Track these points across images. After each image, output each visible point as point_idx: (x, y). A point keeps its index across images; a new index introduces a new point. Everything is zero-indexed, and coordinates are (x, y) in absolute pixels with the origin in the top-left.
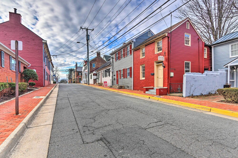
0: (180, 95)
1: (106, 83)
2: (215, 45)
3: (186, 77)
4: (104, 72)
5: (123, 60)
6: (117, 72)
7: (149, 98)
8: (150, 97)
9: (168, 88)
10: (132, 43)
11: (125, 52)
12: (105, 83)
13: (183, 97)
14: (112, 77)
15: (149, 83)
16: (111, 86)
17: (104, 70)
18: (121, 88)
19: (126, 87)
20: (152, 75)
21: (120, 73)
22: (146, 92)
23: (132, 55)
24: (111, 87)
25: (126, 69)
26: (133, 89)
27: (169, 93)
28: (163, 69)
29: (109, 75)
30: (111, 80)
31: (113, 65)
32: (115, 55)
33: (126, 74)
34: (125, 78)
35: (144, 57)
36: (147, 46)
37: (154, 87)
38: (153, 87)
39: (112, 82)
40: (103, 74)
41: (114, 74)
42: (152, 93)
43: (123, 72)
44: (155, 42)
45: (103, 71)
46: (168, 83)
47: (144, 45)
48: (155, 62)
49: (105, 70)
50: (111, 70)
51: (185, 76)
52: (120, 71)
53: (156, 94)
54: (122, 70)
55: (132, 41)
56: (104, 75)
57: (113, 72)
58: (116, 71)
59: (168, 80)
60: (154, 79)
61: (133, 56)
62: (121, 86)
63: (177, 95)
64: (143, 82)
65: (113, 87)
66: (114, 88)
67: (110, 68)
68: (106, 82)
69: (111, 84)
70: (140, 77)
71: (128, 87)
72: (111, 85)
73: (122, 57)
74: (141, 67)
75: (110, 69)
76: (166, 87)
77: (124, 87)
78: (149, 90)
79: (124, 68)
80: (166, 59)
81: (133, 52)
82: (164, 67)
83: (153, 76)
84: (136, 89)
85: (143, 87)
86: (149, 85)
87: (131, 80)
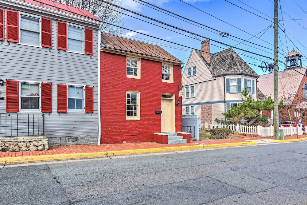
11: (56, 34)
19: (55, 141)
20: (157, 114)
23: (93, 58)
26: (101, 141)
34: (50, 112)
36: (145, 61)
44: (161, 62)
53: (186, 142)
54: (24, 84)
70: (125, 115)
76: (179, 131)
82: (178, 104)
83: (159, 116)
84: (111, 141)
85: (135, 135)
86: (151, 130)
87: (90, 121)
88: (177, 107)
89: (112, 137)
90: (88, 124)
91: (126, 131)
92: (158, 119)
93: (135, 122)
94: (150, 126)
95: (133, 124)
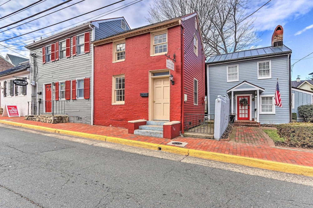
0: (209, 137)
1: (13, 109)
2: (211, 65)
3: (220, 104)
4: (8, 85)
5: (65, 62)
6: (48, 86)
7: (160, 149)
8: (161, 146)
9: (181, 123)
10: (91, 30)
11: (72, 46)
12: (9, 109)
13: (214, 138)
14: (34, 97)
15: (135, 112)
16: (31, 116)
17: (8, 81)
18: (60, 120)
19: (72, 119)
20: (142, 97)
21: (57, 89)
22: (136, 132)
23: (90, 54)
24: (30, 119)
25: (74, 82)
26: (94, 122)
27: (183, 131)
28: (171, 87)
29: (24, 92)
30: (30, 103)
31: (35, 71)
32: (41, 50)
33: (74, 92)
34: (69, 100)
35: (123, 60)
36: (131, 40)
37: (148, 120)
38: (145, 120)
39: (34, 108)
40: (5, 89)
41: (38, 91)
42: (152, 134)
43: (64, 87)
44: (149, 33)
45: (5, 83)
46: (182, 113)
47: (123, 37)
48: (150, 72)
49: (11, 81)
50: (28, 81)
51: (219, 101)
52: (56, 85)
53: (162, 136)
54: (62, 83)
55: (93, 26)
56: (8, 91)
57: (35, 87)
58: (46, 85)
59: (182, 108)
60: (147, 104)
61: (92, 56)
62: (61, 117)
63: (202, 136)
64: (120, 109)
65: (37, 119)
66: (39, 121)
67: (27, 76)
68: (15, 107)
69: (30, 112)
70: (111, 100)
71: (79, 118)
72: (30, 114)
73: (62, 57)
74: (114, 80)
75: (26, 78)
76: (177, 120)
77: (67, 119)
78: (140, 127)
79: (68, 80)
80: (176, 67)
81: (94, 47)
82: (173, 83)
83: (145, 99)
84: (100, 123)
85: (119, 119)
86: (136, 115)
87: (88, 105)
88: (173, 86)
89: (101, 120)
90: (87, 107)
91: (112, 115)
92: (145, 103)
93: (119, 107)
94: (135, 111)
95: (118, 108)
